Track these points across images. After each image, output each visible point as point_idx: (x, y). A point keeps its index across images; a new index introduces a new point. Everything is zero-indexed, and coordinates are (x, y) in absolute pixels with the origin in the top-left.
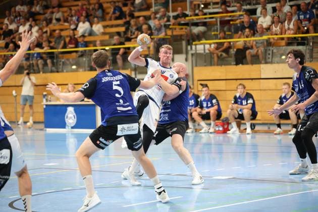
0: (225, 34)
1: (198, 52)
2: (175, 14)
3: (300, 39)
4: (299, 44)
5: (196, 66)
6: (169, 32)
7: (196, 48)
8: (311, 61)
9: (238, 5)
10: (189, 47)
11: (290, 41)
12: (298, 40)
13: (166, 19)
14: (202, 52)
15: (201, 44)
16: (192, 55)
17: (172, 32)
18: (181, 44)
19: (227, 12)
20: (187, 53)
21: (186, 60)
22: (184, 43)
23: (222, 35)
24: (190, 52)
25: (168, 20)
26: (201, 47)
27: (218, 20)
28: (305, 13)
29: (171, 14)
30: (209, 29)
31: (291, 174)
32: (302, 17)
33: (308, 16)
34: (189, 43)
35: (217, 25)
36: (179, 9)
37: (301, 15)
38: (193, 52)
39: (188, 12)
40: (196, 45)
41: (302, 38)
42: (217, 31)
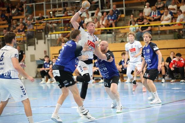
1: (52, 38)
2: (38, 17)
3: (108, 30)
4: (108, 33)
5: (51, 46)
6: (35, 28)
7: (51, 36)
8: (115, 42)
9: (73, 12)
10: (46, 36)
11: (103, 32)
12: (107, 31)
13: (33, 20)
14: (55, 38)
15: (54, 34)
16: (48, 40)
17: (37, 27)
18: (42, 34)
20: (45, 39)
21: (45, 43)
22: (43, 33)
23: (66, 29)
24: (47, 39)
27: (62, 20)
28: (111, 16)
29: (35, 17)
30: (58, 26)
32: (110, 18)
33: (113, 18)
34: (46, 33)
35: (62, 23)
36: (40, 14)
37: (110, 17)
38: (49, 38)
39: (45, 16)
40: (51, 34)
41: (110, 30)
42: (62, 26)
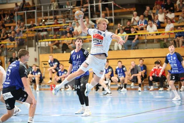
0: (56, 36)
1: (42, 46)
5: (41, 54)
6: (25, 35)
7: (40, 44)
9: (64, 20)
10: (37, 43)
13: (24, 28)
14: (44, 46)
15: (43, 41)
16: (39, 47)
17: (27, 35)
18: (32, 42)
19: (58, 24)
20: (35, 47)
21: (35, 50)
22: (34, 41)
23: (55, 36)
24: (37, 46)
25: (25, 29)
26: (43, 43)
29: (27, 25)
30: (49, 34)
31: (76, 114)
34: (36, 41)
35: (52, 31)
36: (31, 22)
38: (39, 46)
39: (36, 24)
40: (40, 42)
42: (52, 34)
